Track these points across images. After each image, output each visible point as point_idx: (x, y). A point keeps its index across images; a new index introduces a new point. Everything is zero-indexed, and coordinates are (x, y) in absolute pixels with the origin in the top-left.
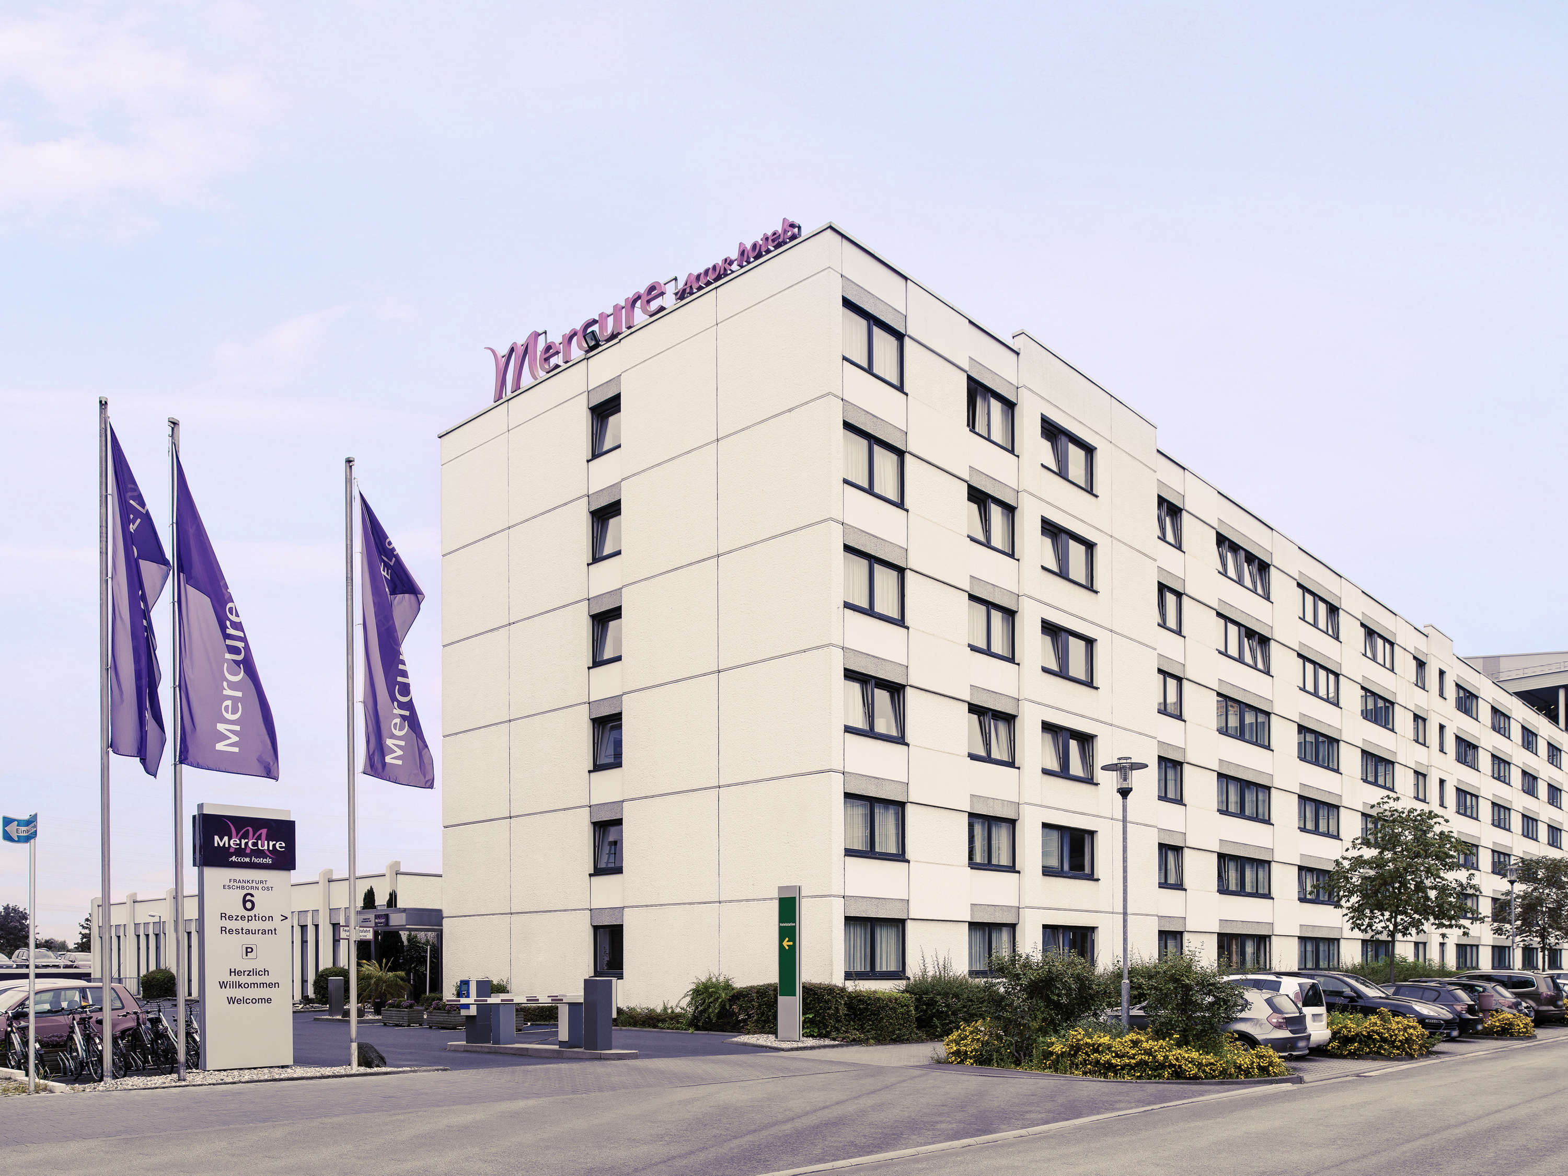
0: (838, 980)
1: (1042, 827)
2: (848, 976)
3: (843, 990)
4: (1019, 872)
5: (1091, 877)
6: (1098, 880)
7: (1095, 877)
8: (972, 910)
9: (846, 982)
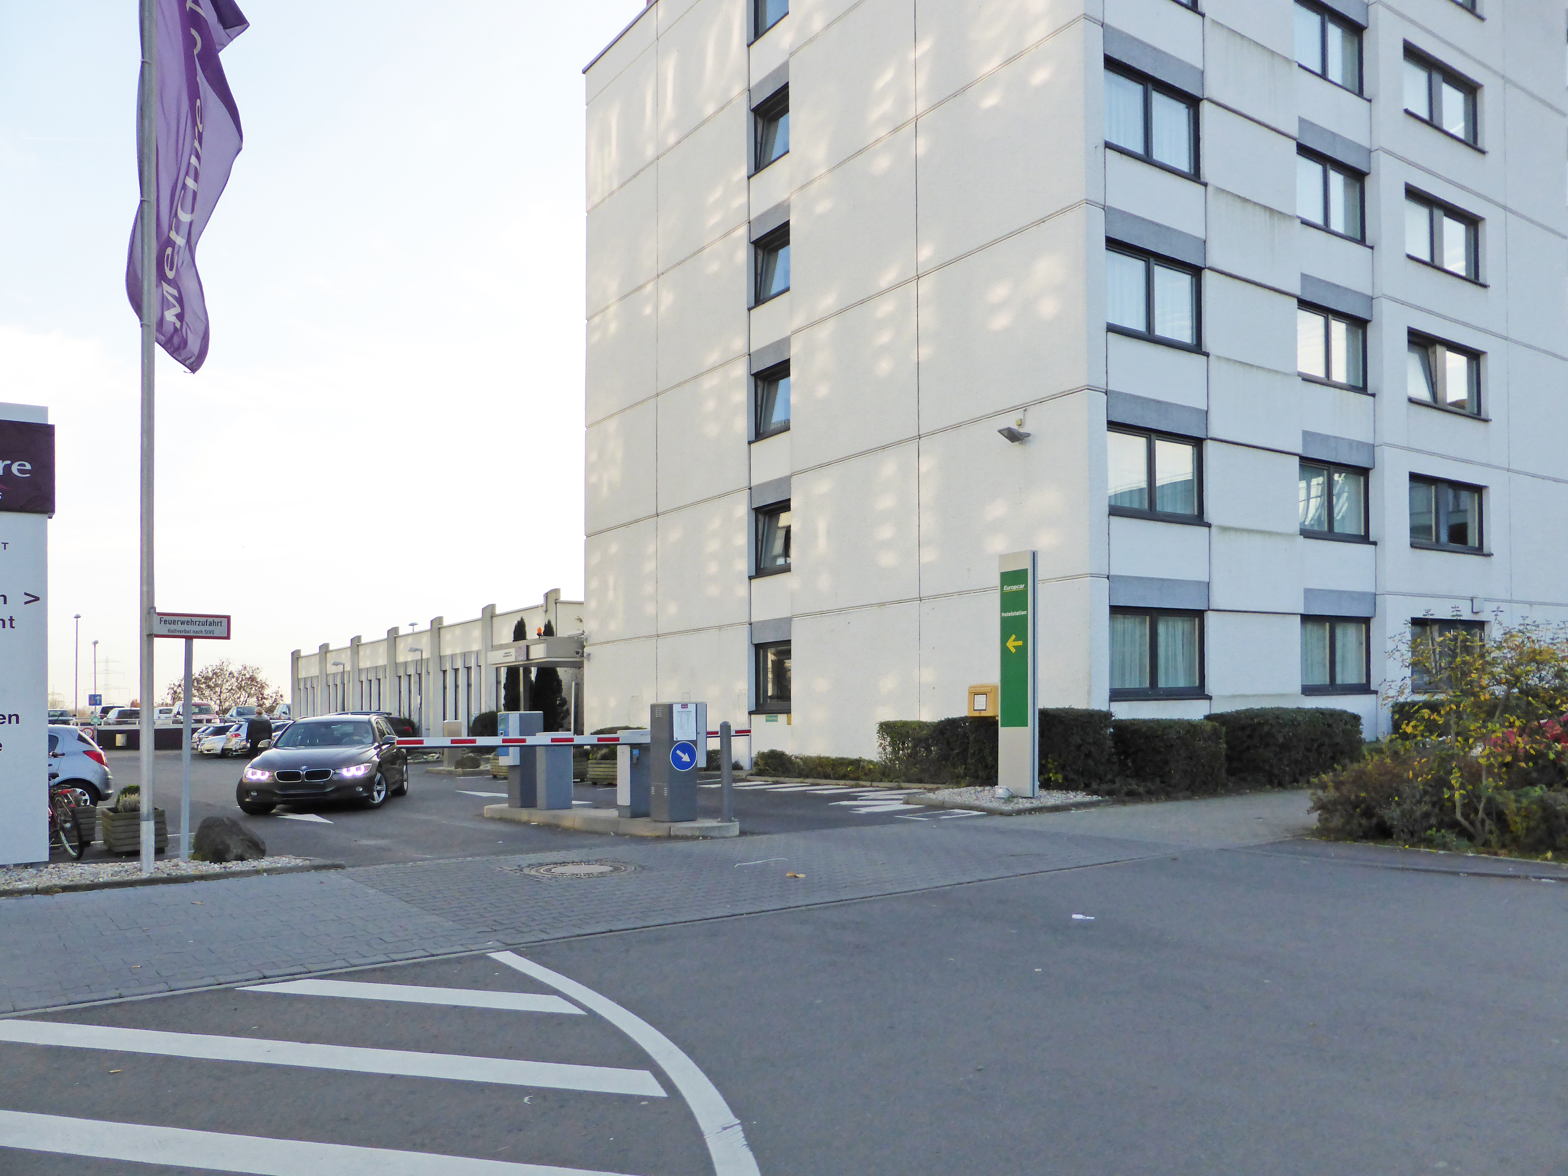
0: (1099, 702)
1: (1410, 480)
2: (1116, 695)
3: (1108, 715)
4: (1375, 543)
5: (1479, 550)
6: (1489, 555)
7: (1485, 551)
8: (1306, 598)
9: (1112, 704)
